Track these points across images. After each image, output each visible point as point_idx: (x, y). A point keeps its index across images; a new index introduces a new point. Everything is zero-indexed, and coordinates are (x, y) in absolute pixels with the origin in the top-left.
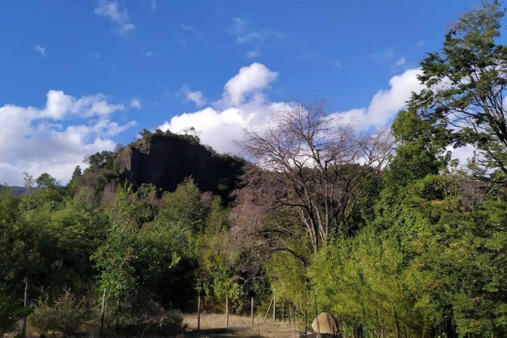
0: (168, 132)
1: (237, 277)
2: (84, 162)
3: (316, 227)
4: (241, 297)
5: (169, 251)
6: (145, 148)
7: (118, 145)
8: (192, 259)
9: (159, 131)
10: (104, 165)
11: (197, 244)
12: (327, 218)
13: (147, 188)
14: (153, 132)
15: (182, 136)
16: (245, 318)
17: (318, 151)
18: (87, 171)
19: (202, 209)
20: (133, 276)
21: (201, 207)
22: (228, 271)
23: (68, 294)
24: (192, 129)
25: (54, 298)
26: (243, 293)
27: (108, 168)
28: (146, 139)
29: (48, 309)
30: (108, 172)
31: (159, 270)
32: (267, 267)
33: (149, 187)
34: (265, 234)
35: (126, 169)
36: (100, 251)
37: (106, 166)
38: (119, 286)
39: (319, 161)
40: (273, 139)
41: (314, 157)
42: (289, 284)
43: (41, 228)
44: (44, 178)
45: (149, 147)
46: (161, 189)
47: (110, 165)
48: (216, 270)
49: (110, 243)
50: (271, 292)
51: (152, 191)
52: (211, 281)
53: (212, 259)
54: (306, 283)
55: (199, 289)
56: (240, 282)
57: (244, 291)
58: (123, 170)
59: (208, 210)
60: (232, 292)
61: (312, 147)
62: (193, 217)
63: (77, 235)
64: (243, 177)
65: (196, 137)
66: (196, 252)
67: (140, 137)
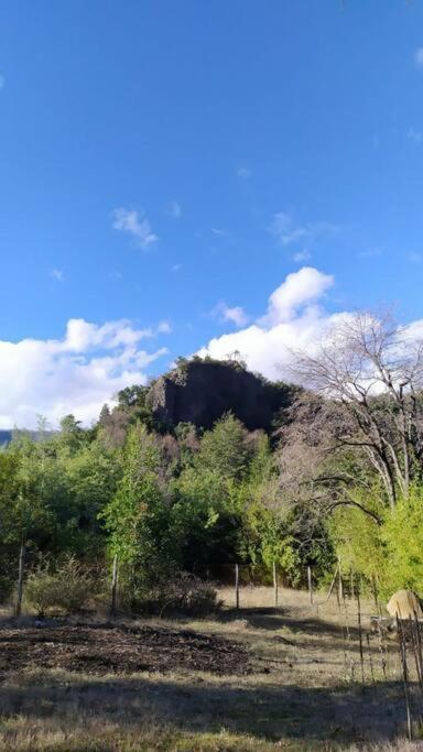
0: (208, 358)
1: (290, 539)
2: (112, 399)
3: (391, 472)
4: (298, 566)
5: (205, 506)
6: (181, 379)
7: (149, 378)
8: (234, 516)
9: (196, 358)
10: (134, 401)
11: (240, 497)
12: (406, 461)
13: (186, 428)
14: (190, 359)
15: (225, 362)
16: (303, 594)
17: (389, 371)
18: (116, 410)
19: (245, 453)
20: (150, 539)
21: (244, 449)
22: (279, 532)
23: (72, 561)
24: (237, 352)
25: (57, 566)
26: (299, 560)
27: (139, 405)
28: (182, 368)
29: (49, 580)
30: (139, 409)
31: (182, 531)
32: (328, 525)
33: (187, 426)
34: (325, 481)
35: (159, 406)
36: (109, 509)
37: (137, 402)
38: (132, 551)
39: (390, 385)
40: (327, 360)
41: (384, 381)
42: (358, 549)
43: (56, 479)
44: (69, 421)
45: (185, 378)
46: (202, 428)
47: (141, 402)
48: (264, 531)
49: (119, 498)
50: (336, 560)
51: (191, 431)
52: (258, 545)
53: (258, 516)
54: (382, 548)
55: (243, 554)
56: (295, 546)
57: (301, 556)
58: (157, 407)
59: (253, 453)
60: (284, 558)
61: (380, 366)
62: (234, 462)
63: (96, 487)
64: (290, 409)
65: (242, 362)
66: (239, 506)
67: (176, 366)
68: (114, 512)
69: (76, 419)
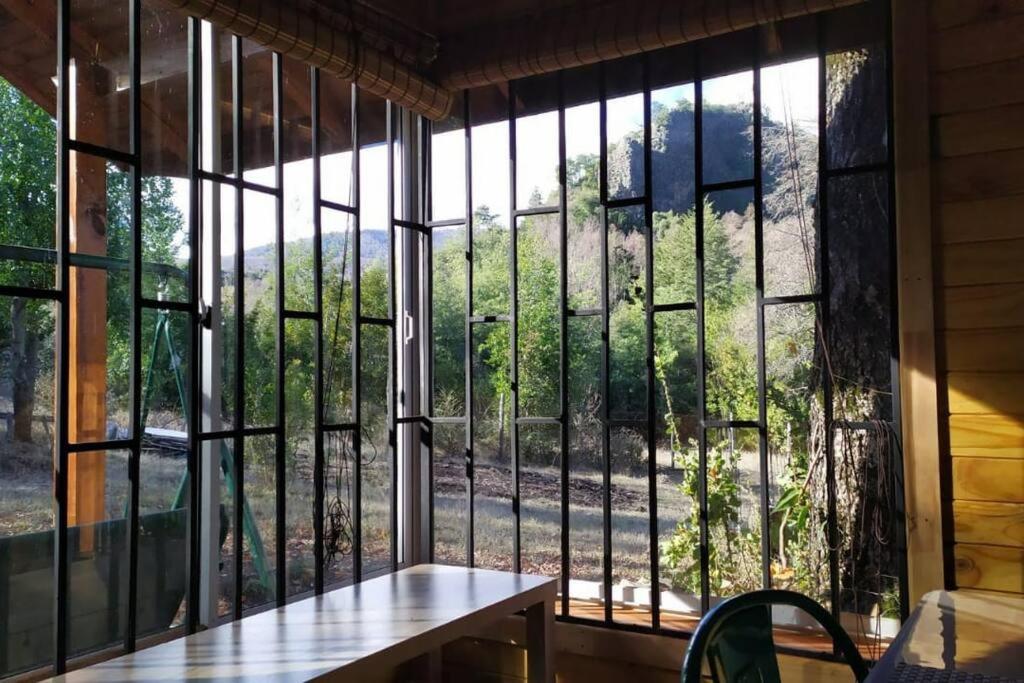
6: (657, 140)
10: (581, 181)
13: (663, 220)
14: (672, 105)
18: (554, 195)
19: (726, 261)
23: (449, 398)
27: (589, 187)
28: (659, 120)
30: (589, 194)
33: (665, 218)
35: (621, 186)
37: (584, 183)
45: (663, 138)
47: (592, 180)
51: (671, 226)
53: (734, 354)
55: (711, 407)
58: (617, 189)
59: (737, 262)
68: (499, 343)
69: (491, 214)
